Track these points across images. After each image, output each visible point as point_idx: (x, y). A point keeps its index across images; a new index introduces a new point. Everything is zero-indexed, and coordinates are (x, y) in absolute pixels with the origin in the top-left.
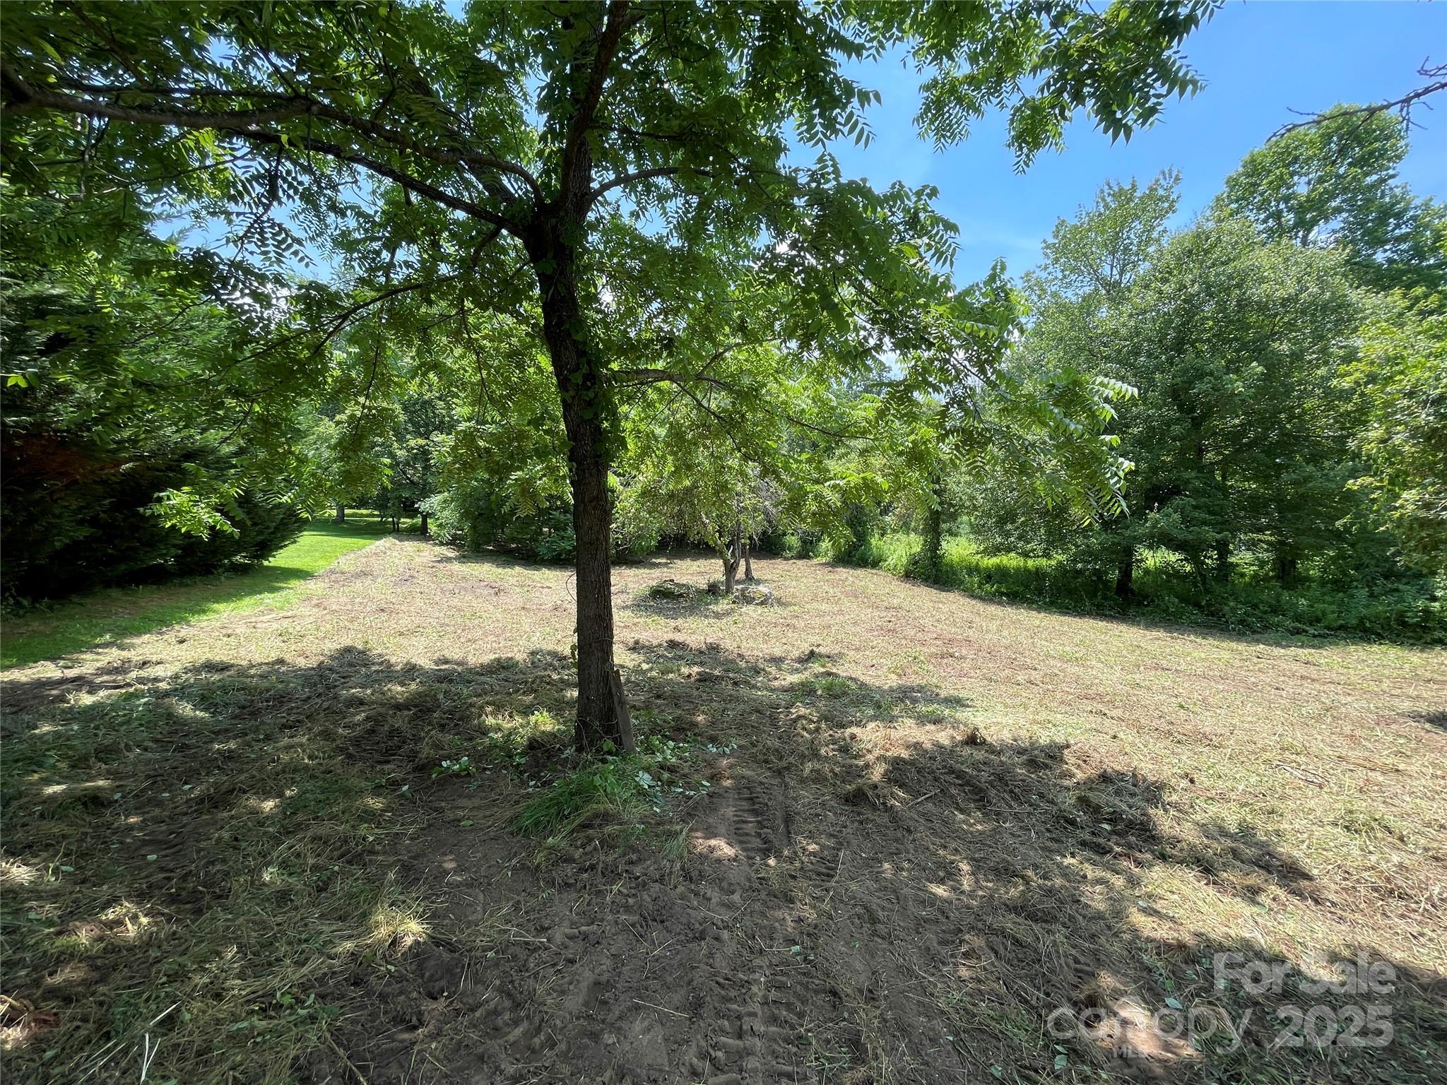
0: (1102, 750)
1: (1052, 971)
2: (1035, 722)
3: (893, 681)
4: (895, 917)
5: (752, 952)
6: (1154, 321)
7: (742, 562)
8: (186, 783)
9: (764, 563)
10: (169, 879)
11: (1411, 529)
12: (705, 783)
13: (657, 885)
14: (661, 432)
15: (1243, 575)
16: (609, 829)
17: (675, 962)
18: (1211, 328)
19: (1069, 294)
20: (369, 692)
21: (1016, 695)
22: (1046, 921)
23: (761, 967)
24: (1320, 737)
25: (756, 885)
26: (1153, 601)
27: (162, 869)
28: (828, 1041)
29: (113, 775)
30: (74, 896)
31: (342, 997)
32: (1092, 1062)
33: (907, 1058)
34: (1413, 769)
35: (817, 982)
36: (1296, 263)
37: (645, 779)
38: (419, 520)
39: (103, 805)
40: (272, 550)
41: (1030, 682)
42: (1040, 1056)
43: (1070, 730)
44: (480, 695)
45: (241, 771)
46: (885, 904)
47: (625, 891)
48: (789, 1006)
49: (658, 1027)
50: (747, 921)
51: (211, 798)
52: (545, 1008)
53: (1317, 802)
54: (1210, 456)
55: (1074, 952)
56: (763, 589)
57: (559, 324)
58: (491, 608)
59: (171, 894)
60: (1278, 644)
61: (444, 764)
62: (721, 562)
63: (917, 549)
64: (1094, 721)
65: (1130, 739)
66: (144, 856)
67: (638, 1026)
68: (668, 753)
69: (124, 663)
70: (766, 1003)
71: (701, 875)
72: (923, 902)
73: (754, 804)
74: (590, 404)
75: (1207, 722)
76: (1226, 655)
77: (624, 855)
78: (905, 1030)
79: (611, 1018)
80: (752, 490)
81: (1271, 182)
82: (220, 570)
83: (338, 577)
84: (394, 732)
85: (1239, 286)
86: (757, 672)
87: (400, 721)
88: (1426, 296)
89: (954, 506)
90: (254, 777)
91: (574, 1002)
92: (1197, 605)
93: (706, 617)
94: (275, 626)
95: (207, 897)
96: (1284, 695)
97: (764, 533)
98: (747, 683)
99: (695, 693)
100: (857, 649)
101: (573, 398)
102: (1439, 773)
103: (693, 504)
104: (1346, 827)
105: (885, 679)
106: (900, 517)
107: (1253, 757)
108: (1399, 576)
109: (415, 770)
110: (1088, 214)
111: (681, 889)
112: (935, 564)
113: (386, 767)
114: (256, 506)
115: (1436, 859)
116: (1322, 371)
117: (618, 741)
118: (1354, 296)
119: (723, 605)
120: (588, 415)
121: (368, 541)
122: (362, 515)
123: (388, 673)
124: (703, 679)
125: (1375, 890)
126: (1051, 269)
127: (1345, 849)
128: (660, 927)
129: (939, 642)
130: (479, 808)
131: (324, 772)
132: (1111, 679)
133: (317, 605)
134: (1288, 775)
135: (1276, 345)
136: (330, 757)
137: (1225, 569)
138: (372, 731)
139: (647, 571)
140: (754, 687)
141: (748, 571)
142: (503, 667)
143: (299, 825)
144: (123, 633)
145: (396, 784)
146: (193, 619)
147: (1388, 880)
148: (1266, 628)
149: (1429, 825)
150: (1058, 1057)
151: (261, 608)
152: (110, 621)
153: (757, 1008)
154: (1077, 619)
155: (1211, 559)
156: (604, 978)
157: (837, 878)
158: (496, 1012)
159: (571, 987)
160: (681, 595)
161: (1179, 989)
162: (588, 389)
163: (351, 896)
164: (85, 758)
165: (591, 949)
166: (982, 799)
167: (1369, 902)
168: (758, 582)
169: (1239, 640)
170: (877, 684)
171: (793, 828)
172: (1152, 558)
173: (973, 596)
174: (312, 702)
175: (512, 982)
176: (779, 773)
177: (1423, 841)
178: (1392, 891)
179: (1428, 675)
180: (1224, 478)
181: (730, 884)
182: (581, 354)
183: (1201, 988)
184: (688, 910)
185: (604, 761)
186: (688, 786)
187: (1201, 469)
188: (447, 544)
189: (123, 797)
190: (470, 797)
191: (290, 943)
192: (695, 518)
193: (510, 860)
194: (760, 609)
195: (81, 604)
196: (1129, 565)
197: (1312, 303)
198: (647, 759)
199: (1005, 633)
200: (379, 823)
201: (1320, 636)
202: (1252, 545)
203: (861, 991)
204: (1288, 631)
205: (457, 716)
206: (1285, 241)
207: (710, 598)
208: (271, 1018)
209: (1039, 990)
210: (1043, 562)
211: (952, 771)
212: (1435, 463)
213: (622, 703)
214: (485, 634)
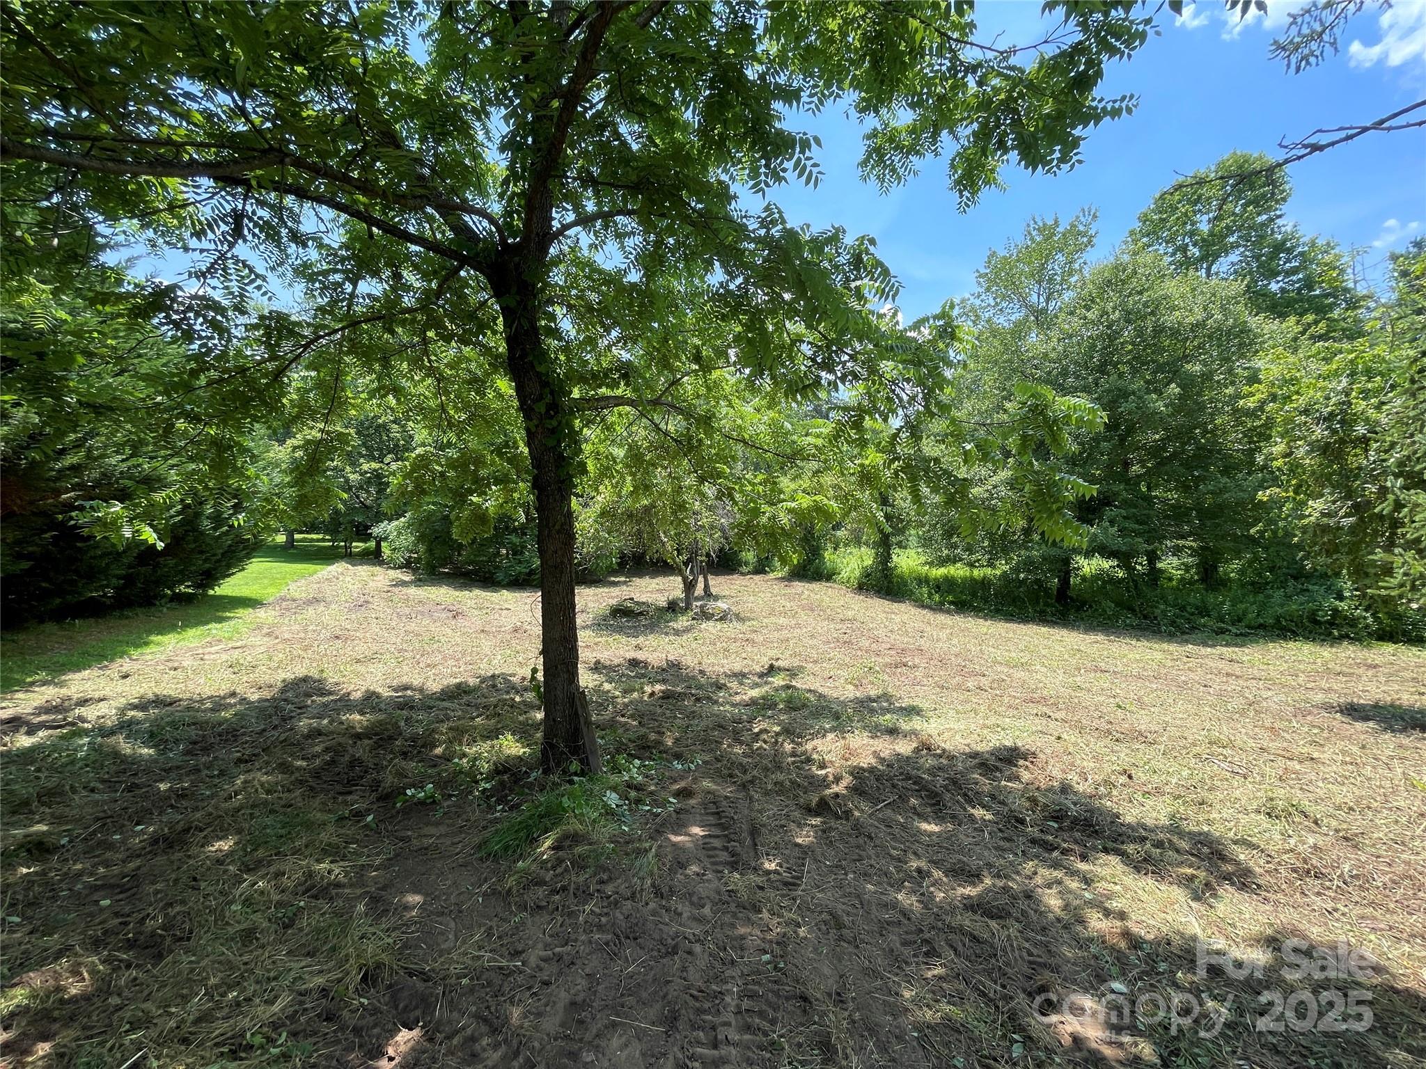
0: (1048, 751)
1: (1008, 964)
2: (985, 726)
3: (850, 693)
4: (859, 920)
5: (724, 964)
6: (1079, 344)
7: (701, 579)
8: (138, 824)
9: (721, 579)
10: (126, 924)
11: (1315, 535)
12: (671, 800)
13: (629, 903)
14: (620, 453)
15: (1170, 579)
16: (579, 850)
17: (650, 977)
18: (1131, 351)
19: (1002, 320)
20: (325, 721)
21: (967, 701)
22: (1001, 917)
23: (733, 978)
24: (1243, 731)
25: (726, 898)
26: (1091, 607)
27: (117, 915)
28: (800, 1045)
29: (57, 819)
30: (23, 947)
31: (315, 1033)
32: (1046, 1048)
33: (875, 1056)
34: (1325, 757)
35: (787, 988)
36: (1202, 292)
37: (612, 799)
38: (372, 544)
39: (48, 851)
40: (217, 579)
41: (980, 688)
42: (999, 1045)
43: (1017, 733)
44: (442, 721)
45: (196, 809)
46: (850, 909)
47: (597, 910)
48: (761, 1014)
49: (635, 1043)
50: (718, 934)
51: (165, 840)
52: (523, 1031)
53: (1243, 791)
54: (1136, 469)
55: (1027, 945)
56: (722, 605)
57: (522, 357)
58: (449, 631)
59: (128, 940)
60: (1205, 644)
61: (409, 792)
62: (680, 579)
63: (869, 562)
64: (1040, 723)
65: (1073, 739)
66: (97, 902)
67: (615, 1042)
68: (634, 771)
69: (63, 701)
70: (740, 1012)
71: (672, 891)
72: (886, 905)
73: (720, 818)
74: (553, 431)
75: (1143, 721)
76: (1158, 656)
77: (595, 875)
78: (872, 1030)
79: (588, 1037)
80: (710, 508)
81: (1178, 219)
82: (163, 601)
83: (289, 605)
84: (354, 762)
85: (1152, 313)
86: (720, 687)
87: (361, 751)
88: (1316, 322)
89: (902, 521)
90: (210, 814)
91: (551, 1024)
92: (1132, 610)
93: (666, 634)
94: (224, 657)
95: (168, 940)
96: (1211, 690)
97: (721, 550)
98: (709, 698)
99: (659, 711)
100: (815, 662)
101: (537, 426)
102: (1348, 759)
103: (651, 525)
104: (1268, 814)
105: (842, 690)
106: (853, 531)
107: (1184, 752)
108: (1309, 576)
109: (378, 800)
110: (1016, 246)
111: (652, 905)
112: (886, 576)
113: (349, 798)
114: (202, 533)
115: (1346, 839)
116: (1230, 390)
117: (584, 762)
118: (1254, 322)
119: (683, 622)
120: (551, 443)
121: (318, 567)
122: (312, 540)
123: (345, 703)
124: (667, 696)
125: (1294, 870)
126: (983, 297)
127: (1267, 835)
128: (633, 944)
129: (893, 652)
130: (446, 835)
131: (284, 806)
132: (1053, 682)
133: (268, 634)
134: (1215, 767)
135: (1188, 367)
136: (289, 791)
137: (1154, 574)
138: (333, 762)
139: (606, 590)
140: (716, 702)
141: (707, 587)
142: (465, 692)
143: (260, 861)
144: (59, 669)
145: (359, 815)
146: (135, 653)
147: (1305, 862)
148: (1193, 628)
149: (1339, 808)
150: (1015, 1046)
151: (208, 639)
152: (46, 657)
153: (731, 1018)
154: (1021, 626)
155: (1141, 564)
156: (579, 999)
157: (803, 887)
158: (473, 1039)
159: (548, 1009)
160: (641, 613)
161: (1124, 974)
162: (552, 418)
163: (319, 931)
164: (26, 803)
165: (566, 970)
166: (938, 803)
167: (1290, 883)
168: (716, 598)
169: (1169, 642)
170: (835, 695)
171: (758, 840)
172: (1089, 566)
173: (923, 607)
174: (268, 734)
175: (488, 1007)
176: (744, 786)
177: (1334, 823)
178: (1308, 872)
179: (1338, 669)
180: (1149, 489)
181: (700, 898)
182: (545, 384)
183: (1143, 972)
184: (661, 926)
185: (571, 782)
186: (656, 803)
187: (1127, 481)
188: (400, 567)
189: (70, 842)
190: (437, 824)
191: (257, 982)
192: (654, 537)
193: (480, 886)
194: (719, 625)
195: (13, 641)
196: (1068, 573)
197: (1219, 329)
198: (614, 779)
199: (955, 641)
200: (345, 856)
201: (1241, 634)
202: (1177, 551)
203: (830, 995)
204: (1213, 631)
205: (420, 743)
206: (1191, 272)
207: (669, 615)
208: (242, 1059)
209: (996, 983)
210: (989, 571)
211: (909, 777)
212: (1331, 474)
213: (588, 723)
214: (444, 658)
